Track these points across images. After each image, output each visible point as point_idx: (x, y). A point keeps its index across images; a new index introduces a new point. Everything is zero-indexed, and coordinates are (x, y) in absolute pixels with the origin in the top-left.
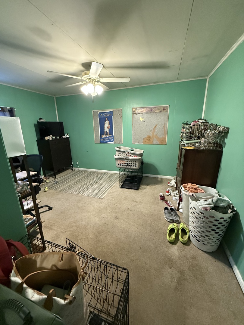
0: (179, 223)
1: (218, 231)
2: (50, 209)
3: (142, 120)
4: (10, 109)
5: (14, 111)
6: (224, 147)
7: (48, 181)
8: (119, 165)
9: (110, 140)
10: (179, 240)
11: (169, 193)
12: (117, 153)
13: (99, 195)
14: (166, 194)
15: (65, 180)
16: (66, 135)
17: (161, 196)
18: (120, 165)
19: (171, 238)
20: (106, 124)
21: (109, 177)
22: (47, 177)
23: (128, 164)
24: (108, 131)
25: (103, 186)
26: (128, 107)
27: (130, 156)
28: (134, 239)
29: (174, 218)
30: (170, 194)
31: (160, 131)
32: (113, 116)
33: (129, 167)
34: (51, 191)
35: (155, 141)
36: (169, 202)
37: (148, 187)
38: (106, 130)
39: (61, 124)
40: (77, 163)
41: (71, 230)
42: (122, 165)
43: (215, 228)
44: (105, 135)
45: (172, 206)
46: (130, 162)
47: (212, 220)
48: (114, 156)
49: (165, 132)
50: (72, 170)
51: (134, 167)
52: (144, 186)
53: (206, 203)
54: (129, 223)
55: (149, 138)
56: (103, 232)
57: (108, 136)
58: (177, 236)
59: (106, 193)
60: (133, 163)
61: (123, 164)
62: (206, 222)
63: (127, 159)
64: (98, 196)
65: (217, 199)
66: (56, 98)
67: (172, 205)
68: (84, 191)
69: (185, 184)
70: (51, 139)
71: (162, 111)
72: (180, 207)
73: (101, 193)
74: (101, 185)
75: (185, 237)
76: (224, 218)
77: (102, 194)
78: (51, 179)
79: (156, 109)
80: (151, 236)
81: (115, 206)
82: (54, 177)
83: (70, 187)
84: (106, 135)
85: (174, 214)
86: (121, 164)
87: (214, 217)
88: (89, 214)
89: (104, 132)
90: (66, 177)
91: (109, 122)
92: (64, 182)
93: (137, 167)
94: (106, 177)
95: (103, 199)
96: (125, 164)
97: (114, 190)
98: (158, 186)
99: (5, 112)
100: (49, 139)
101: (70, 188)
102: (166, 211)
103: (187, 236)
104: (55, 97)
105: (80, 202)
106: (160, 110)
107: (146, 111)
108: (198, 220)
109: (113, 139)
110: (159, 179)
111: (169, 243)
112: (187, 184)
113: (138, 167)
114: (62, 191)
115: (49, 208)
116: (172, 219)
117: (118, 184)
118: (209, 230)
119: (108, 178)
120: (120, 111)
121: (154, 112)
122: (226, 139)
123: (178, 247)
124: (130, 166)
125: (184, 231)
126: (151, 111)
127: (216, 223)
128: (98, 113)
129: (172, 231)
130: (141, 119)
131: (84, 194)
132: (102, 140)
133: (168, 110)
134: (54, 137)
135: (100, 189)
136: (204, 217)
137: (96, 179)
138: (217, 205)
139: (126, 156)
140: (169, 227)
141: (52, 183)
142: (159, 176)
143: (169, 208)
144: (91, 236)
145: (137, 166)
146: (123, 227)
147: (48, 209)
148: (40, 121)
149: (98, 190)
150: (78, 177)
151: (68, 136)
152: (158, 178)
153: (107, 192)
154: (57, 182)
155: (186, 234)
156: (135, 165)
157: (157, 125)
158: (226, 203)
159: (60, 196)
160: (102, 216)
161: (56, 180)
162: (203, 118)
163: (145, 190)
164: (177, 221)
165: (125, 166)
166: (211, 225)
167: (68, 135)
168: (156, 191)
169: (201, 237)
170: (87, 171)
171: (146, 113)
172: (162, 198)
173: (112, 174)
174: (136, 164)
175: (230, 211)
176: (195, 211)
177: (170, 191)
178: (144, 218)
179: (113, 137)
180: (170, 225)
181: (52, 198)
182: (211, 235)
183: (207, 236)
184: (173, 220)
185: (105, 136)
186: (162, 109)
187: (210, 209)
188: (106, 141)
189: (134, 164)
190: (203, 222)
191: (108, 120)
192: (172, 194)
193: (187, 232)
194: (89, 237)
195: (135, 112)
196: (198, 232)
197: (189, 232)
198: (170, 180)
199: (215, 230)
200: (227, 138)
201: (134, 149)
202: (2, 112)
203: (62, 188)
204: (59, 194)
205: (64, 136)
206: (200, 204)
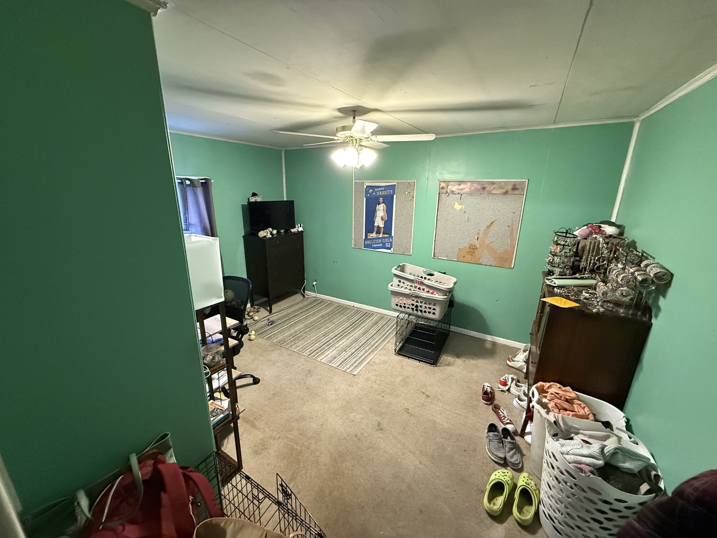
0: (520, 470)
1: (606, 524)
2: (256, 381)
3: (458, 209)
4: (204, 181)
5: (210, 183)
6: (656, 316)
7: (256, 318)
8: (397, 305)
9: (384, 244)
10: (512, 514)
11: (507, 388)
12: (396, 280)
13: (350, 367)
14: (499, 388)
15: (288, 318)
16: (298, 227)
17: (486, 391)
18: (401, 306)
19: (494, 504)
20: (379, 210)
21: (376, 323)
22: (256, 307)
23: (417, 306)
24: (382, 225)
25: (360, 344)
26: (430, 177)
27: (423, 290)
28: (409, 487)
29: (508, 455)
30: (509, 390)
31: (500, 235)
32: (395, 196)
33: (419, 313)
34: (260, 340)
35: (486, 258)
36: (504, 412)
37: (459, 361)
38: (379, 222)
39: (290, 205)
40: (315, 283)
41: (288, 435)
42: (405, 307)
43: (601, 517)
44: (375, 233)
45: (508, 423)
46: (421, 302)
47: (595, 497)
48: (389, 286)
49: (512, 240)
50: (304, 296)
51: (431, 316)
52: (449, 358)
53: (585, 451)
54: (403, 445)
55: (473, 249)
56: (348, 456)
57: (381, 236)
58: (508, 503)
59: (365, 364)
60: (428, 306)
61: (407, 306)
62: (578, 497)
63: (417, 297)
64: (348, 366)
65: (616, 449)
66: (285, 151)
67: (508, 421)
68: (321, 350)
69: (544, 384)
70: (269, 236)
71: (510, 192)
72: (527, 430)
73: (355, 362)
74: (356, 340)
75: (527, 511)
76: (626, 502)
77: (356, 364)
78: (263, 313)
79: (495, 186)
80: (448, 487)
81: (380, 397)
82: (268, 308)
83: (296, 337)
84: (378, 232)
85: (508, 446)
86: (403, 305)
87: (599, 494)
88: (327, 406)
89: (374, 226)
90: (290, 311)
91: (385, 207)
92: (285, 323)
93: (436, 317)
94: (368, 323)
95: (357, 376)
96: (412, 307)
97: (383, 358)
98: (481, 363)
99: (195, 188)
100: (265, 237)
101: (295, 339)
102: (491, 434)
103: (533, 509)
104: (284, 149)
105: (311, 376)
106: (504, 190)
107: (470, 188)
108: (560, 485)
109: (391, 243)
110: (488, 346)
111: (486, 515)
112: (548, 384)
113: (440, 316)
114: (281, 343)
115: (253, 380)
116: (503, 456)
117: (391, 343)
118: (587, 517)
119: (372, 326)
120: (411, 186)
121: (490, 193)
122: (661, 298)
123: (505, 529)
124: (421, 311)
125: (526, 496)
126: (481, 191)
127: (605, 508)
128: (365, 187)
129: (498, 488)
130: (457, 207)
131: (321, 358)
132: (368, 242)
133: (523, 190)
134: (275, 232)
135: (354, 350)
136: (576, 485)
137: (347, 324)
138: (613, 462)
139: (413, 288)
140: (493, 477)
141: (263, 323)
142: (489, 338)
143: (500, 426)
144: (325, 459)
145: (436, 314)
146: (390, 452)
147: (252, 382)
148: (253, 200)
149: (350, 354)
150: (314, 314)
151: (301, 229)
152: (485, 340)
153: (368, 361)
154: (272, 322)
155: (530, 502)
156: (433, 311)
157: (493, 222)
158: (640, 463)
159: (274, 356)
160: (352, 416)
161: (273, 317)
162: (613, 220)
163: (450, 368)
164: (513, 464)
165: (410, 311)
166: (591, 508)
167: (301, 226)
168: (475, 375)
169: (565, 525)
170: (331, 303)
171: (471, 194)
172: (489, 397)
173: (382, 317)
174: (434, 309)
175: (645, 487)
176: (555, 464)
177: (509, 383)
178: (438, 440)
179: (391, 240)
180: (496, 472)
181: (262, 358)
182: (590, 529)
183: (579, 527)
184: (505, 459)
185: (374, 235)
186: (510, 187)
187: (592, 472)
188: (375, 246)
189: (430, 308)
190: (572, 494)
191: (383, 202)
192: (513, 390)
193: (535, 501)
194: (320, 460)
195: (444, 191)
196: (559, 511)
197: (539, 503)
198: (514, 352)
199: (600, 522)
200: (664, 297)
201: (435, 273)
202: (191, 188)
203: (281, 337)
204: (273, 350)
205: (295, 227)
206: (569, 448)
